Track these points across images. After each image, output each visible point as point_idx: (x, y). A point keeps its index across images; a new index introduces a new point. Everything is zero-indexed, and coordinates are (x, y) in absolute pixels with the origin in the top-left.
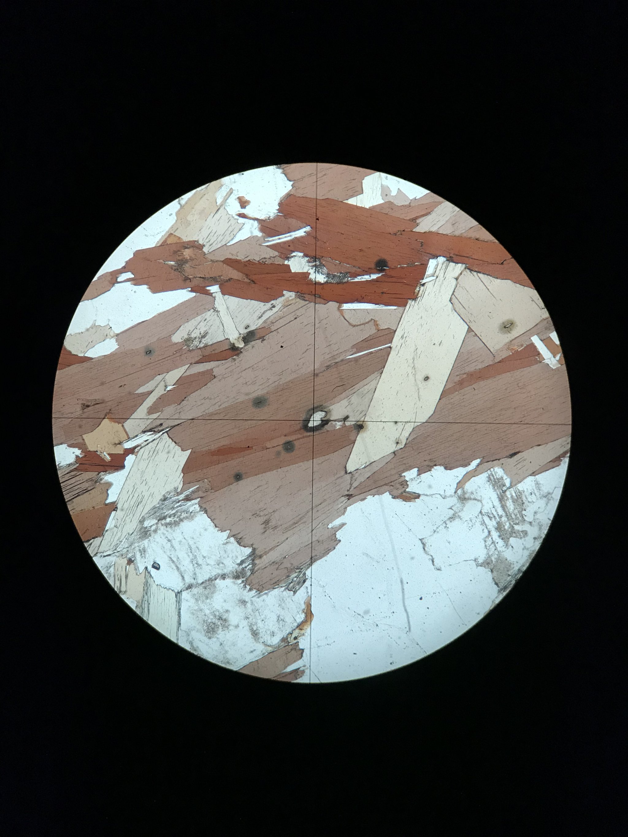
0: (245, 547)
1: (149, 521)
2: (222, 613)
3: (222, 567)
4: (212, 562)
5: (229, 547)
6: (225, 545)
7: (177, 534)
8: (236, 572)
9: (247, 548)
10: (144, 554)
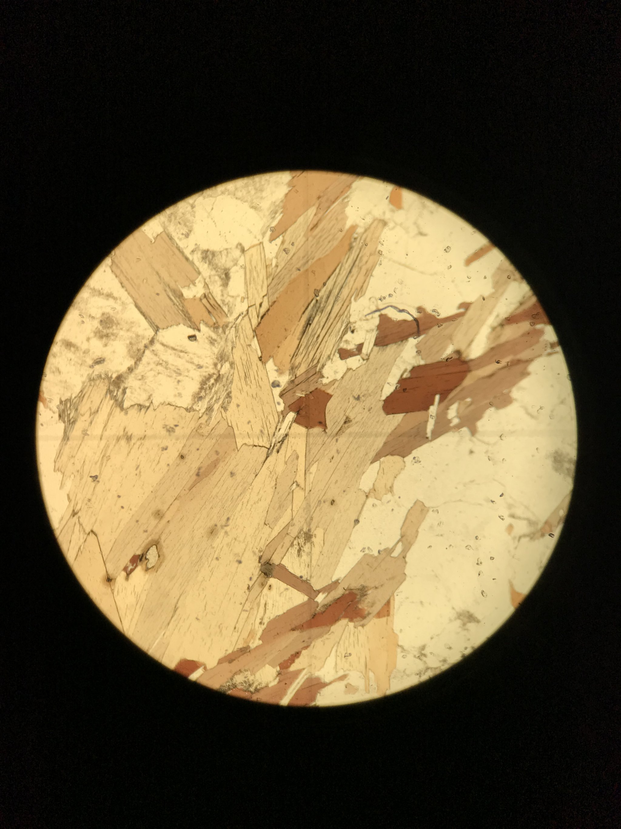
0: (132, 406)
1: (227, 369)
2: (109, 340)
3: (138, 376)
4: (150, 374)
5: (144, 396)
6: (149, 395)
7: (197, 376)
8: (123, 381)
9: (129, 406)
10: (210, 341)
